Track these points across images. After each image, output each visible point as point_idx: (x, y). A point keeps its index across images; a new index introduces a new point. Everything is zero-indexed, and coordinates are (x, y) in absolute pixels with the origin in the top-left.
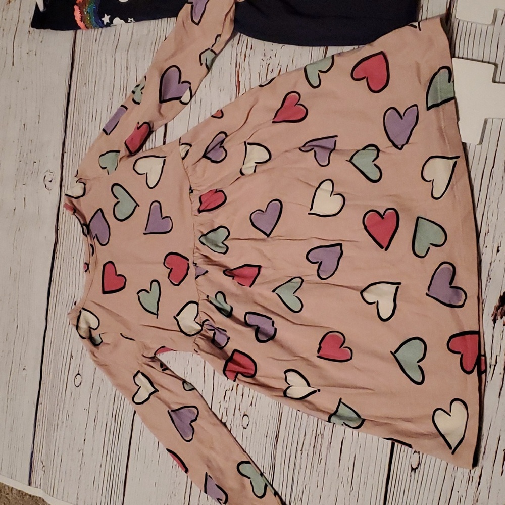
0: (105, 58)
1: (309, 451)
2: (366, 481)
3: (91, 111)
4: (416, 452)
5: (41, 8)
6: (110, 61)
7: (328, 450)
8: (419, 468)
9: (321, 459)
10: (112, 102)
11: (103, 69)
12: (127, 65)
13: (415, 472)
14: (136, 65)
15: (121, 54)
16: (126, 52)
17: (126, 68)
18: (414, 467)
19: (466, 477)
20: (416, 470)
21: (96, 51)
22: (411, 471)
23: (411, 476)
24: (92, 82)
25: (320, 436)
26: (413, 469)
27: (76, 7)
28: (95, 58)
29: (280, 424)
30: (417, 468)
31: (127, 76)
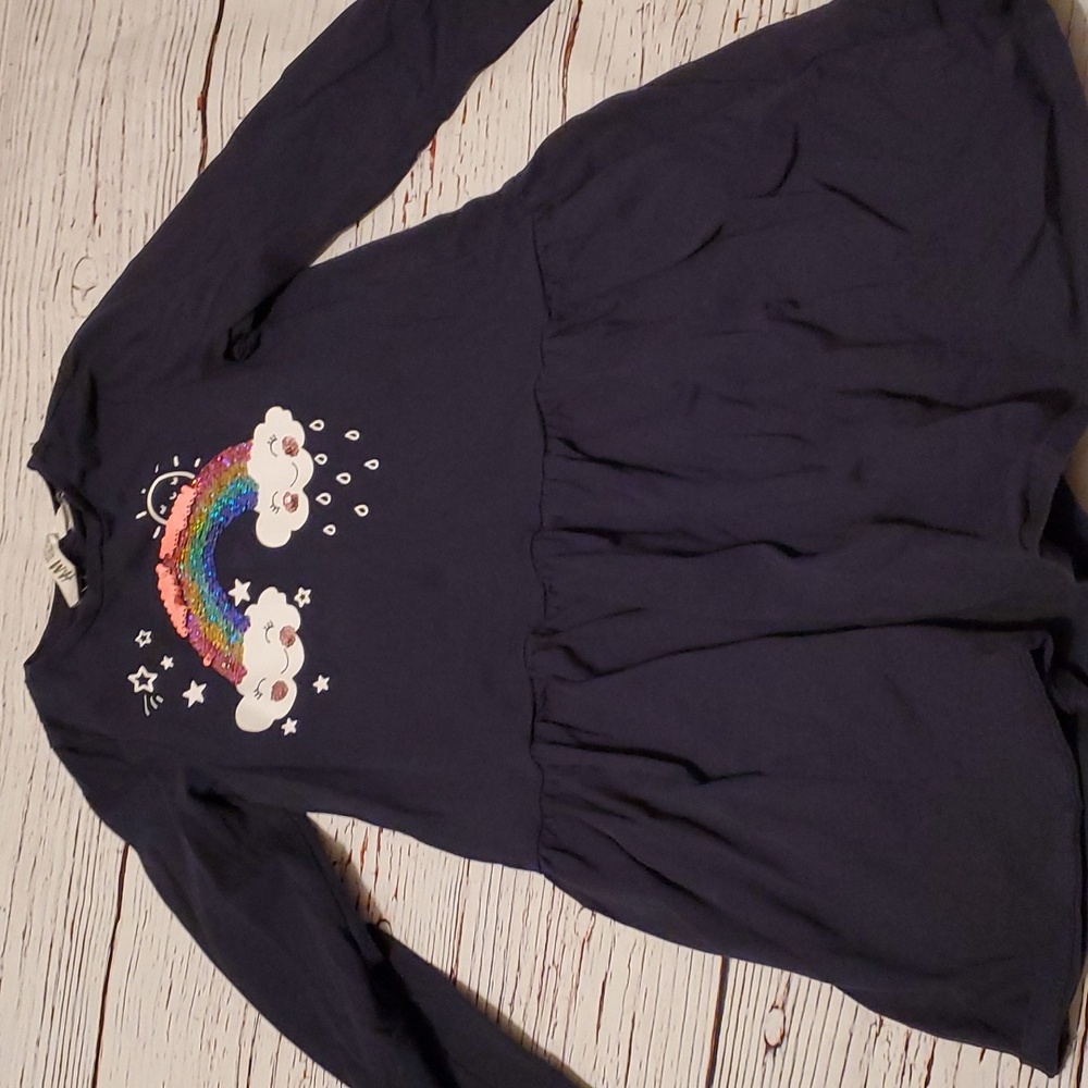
0: (56, 82)
1: (529, 1007)
2: (658, 1077)
3: (19, 203)
4: (777, 1007)
5: (72, 599)
6: (67, 85)
7: (570, 1003)
8: (784, 1045)
9: (556, 1024)
10: (64, 181)
11: (49, 104)
12: (103, 92)
13: (775, 1055)
14: (125, 94)
15: (93, 71)
16: (105, 66)
17: (100, 102)
18: (773, 1042)
19: (896, 1064)
20: (778, 1050)
21: (37, 64)
22: (766, 1052)
23: (764, 1064)
24: (24, 134)
25: (553, 969)
26: (771, 1048)
27: (160, 569)
28: (34, 81)
29: (459, 943)
30: (778, 1045)
31: (101, 118)
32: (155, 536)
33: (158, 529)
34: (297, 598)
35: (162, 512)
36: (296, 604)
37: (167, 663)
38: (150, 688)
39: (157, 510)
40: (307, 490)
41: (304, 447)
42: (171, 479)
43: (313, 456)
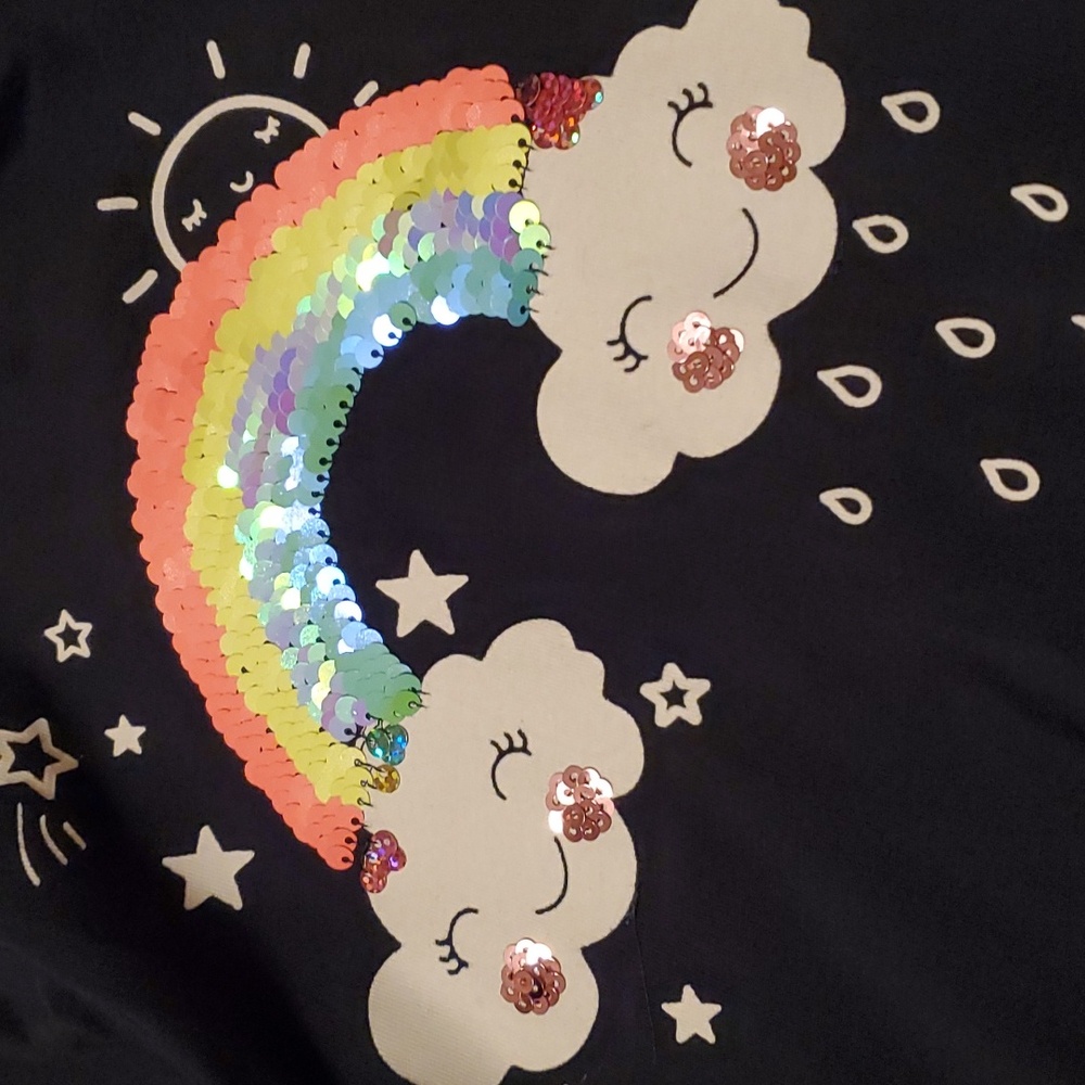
32: (130, 296)
33: (150, 277)
34: (651, 691)
35: (189, 223)
36: (642, 712)
37: (126, 737)
38: (47, 786)
39: (176, 210)
40: (783, 330)
41: (820, 171)
42: (259, 118)
43: (847, 213)
